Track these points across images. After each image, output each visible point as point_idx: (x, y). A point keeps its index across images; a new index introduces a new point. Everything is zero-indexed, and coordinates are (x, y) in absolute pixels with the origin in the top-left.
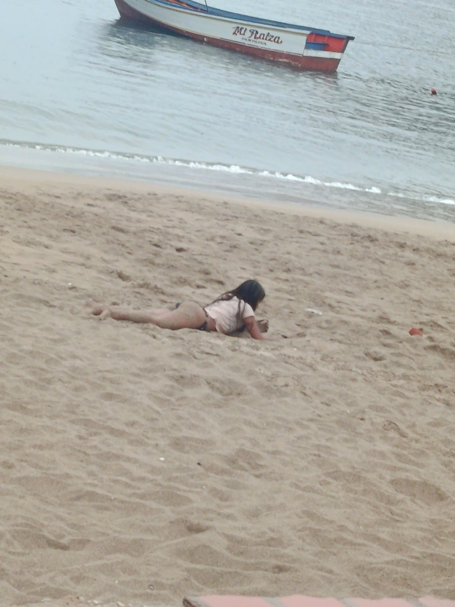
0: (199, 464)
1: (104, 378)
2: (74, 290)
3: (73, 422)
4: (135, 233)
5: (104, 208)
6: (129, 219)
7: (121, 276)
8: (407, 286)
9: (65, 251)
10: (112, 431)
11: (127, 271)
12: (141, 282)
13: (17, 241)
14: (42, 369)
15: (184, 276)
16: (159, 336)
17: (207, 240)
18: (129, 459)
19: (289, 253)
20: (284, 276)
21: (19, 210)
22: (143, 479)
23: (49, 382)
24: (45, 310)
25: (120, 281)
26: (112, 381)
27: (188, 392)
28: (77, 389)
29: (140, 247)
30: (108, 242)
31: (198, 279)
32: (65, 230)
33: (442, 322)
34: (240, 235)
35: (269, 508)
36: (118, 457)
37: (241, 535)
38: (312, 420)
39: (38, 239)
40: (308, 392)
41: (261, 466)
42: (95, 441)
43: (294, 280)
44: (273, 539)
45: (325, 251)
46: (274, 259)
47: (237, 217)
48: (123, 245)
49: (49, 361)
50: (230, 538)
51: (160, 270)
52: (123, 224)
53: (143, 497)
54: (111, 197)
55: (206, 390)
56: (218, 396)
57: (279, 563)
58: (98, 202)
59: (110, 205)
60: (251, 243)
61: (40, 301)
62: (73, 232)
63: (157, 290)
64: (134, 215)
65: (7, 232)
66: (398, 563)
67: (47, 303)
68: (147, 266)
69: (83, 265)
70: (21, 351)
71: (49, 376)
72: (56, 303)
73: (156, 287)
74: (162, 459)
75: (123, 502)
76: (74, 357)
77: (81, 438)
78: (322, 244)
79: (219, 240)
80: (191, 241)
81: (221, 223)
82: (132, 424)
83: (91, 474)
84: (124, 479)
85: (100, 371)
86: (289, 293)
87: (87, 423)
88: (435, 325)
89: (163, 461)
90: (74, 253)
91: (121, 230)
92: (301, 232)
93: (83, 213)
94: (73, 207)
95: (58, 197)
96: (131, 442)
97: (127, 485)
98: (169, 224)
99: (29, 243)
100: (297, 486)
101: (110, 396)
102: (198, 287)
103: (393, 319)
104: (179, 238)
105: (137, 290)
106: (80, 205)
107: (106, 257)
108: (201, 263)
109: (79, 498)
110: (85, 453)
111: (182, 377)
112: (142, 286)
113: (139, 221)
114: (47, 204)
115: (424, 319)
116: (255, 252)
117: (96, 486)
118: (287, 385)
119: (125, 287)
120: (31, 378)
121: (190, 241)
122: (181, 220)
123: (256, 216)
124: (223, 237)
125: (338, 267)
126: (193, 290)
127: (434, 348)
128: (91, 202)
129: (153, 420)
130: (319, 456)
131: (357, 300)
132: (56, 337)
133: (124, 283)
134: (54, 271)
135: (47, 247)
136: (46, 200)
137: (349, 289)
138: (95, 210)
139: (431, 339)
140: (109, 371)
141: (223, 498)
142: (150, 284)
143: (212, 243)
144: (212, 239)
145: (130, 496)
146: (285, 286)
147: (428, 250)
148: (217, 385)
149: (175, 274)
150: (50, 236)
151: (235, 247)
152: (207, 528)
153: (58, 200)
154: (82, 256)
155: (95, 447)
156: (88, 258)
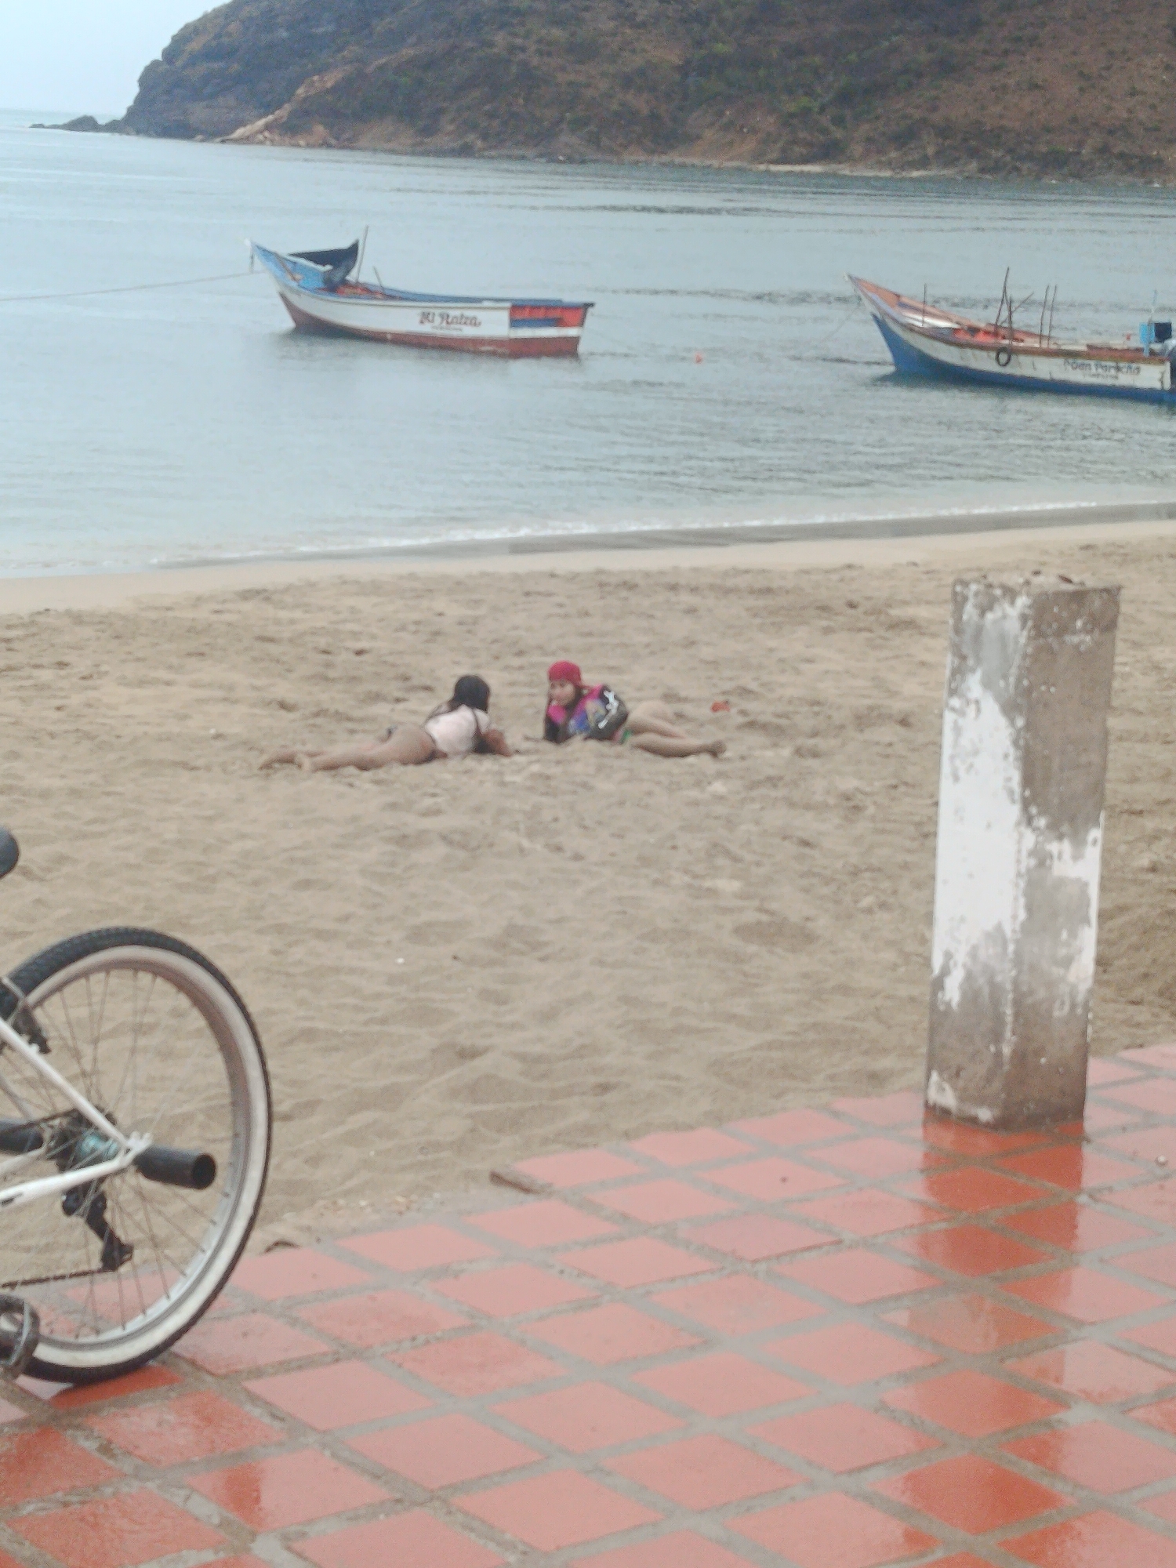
0: (455, 958)
1: (292, 860)
2: (220, 738)
3: (260, 932)
4: (291, 641)
5: (240, 612)
6: (277, 622)
7: (283, 706)
8: (693, 643)
9: (195, 685)
10: (320, 934)
11: (291, 697)
12: (315, 710)
13: (123, 682)
14: (200, 864)
15: (374, 688)
16: (357, 783)
17: (397, 630)
18: (352, 971)
19: (516, 628)
20: (516, 662)
21: (117, 637)
22: (378, 996)
23: (213, 879)
24: (185, 776)
25: (283, 713)
26: (305, 862)
27: (420, 856)
28: (256, 883)
29: (302, 659)
30: (255, 660)
31: (394, 689)
32: (189, 655)
33: (753, 686)
34: (440, 614)
35: (570, 1003)
36: (337, 970)
37: (537, 1049)
38: (604, 864)
39: (153, 674)
40: (588, 822)
41: (546, 944)
42: (298, 953)
43: (533, 665)
44: (583, 1047)
45: (566, 616)
46: (495, 641)
47: (431, 591)
48: (278, 661)
49: (206, 850)
50: (522, 1057)
51: (337, 687)
52: (271, 631)
53: (383, 1021)
54: (246, 595)
55: (441, 849)
56: (462, 855)
57: (601, 1079)
58: (228, 606)
59: (247, 606)
60: (460, 623)
61: (175, 764)
62: (202, 654)
63: (340, 717)
64: (283, 614)
65: (106, 673)
66: (770, 1046)
67: (186, 766)
68: (318, 684)
69: (225, 699)
70: (165, 842)
71: (211, 871)
72: (200, 762)
73: (337, 713)
74: (401, 961)
75: (356, 1034)
76: (243, 836)
77: (276, 952)
78: (561, 605)
79: (413, 628)
80: (373, 637)
81: (410, 603)
82: (346, 918)
83: (302, 1002)
84: (351, 1001)
85: (285, 850)
87: (280, 929)
88: (745, 692)
89: (404, 964)
90: (210, 685)
91: (271, 640)
92: (527, 594)
93: (210, 625)
94: (193, 620)
95: (168, 609)
96: (350, 946)
97: (357, 1009)
98: (337, 618)
99: (142, 683)
100: (601, 963)
101: (306, 884)
102: (398, 700)
103: (683, 694)
104: (355, 635)
105: (311, 721)
106: (203, 614)
107: (258, 682)
108: (393, 665)
109: (291, 1042)
110: (288, 974)
111: (404, 837)
112: (317, 715)
113: (292, 622)
114: (155, 622)
115: (728, 686)
116: (468, 636)
117: (312, 1018)
118: (556, 820)
119: (294, 721)
120: (185, 879)
122: (353, 610)
123: (459, 583)
124: (417, 623)
125: (590, 634)
126: (390, 706)
127: (752, 725)
128: (218, 607)
129: (375, 906)
130: (625, 913)
131: (626, 677)
132: (210, 813)
133: (291, 716)
134: (185, 717)
135: (168, 683)
136: (153, 615)
137: (612, 663)
138: (226, 617)
139: (743, 713)
140: (296, 848)
141: (501, 1000)
142: (327, 710)
143: (402, 634)
144: (403, 628)
145: (366, 1023)
146: (520, 677)
147: (712, 587)
148: (457, 837)
149: (361, 689)
150: (170, 667)
151: (437, 633)
152: (485, 1050)
153: (170, 614)
154: (221, 687)
155: (300, 962)
156: (231, 688)
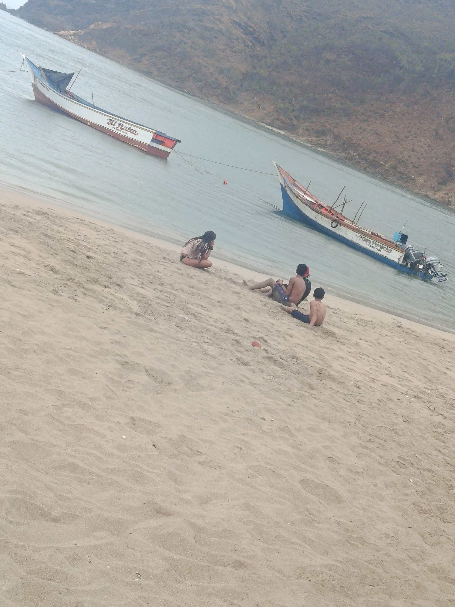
0: (154, 446)
1: (68, 355)
2: (22, 275)
3: (49, 392)
4: (58, 240)
5: (35, 219)
9: (12, 245)
10: (81, 405)
11: (56, 267)
12: (67, 277)
14: (20, 340)
15: (95, 277)
17: (106, 253)
22: (112, 455)
24: (11, 289)
25: (52, 272)
26: (74, 359)
28: (48, 362)
30: (41, 243)
31: (104, 280)
32: (11, 230)
35: (216, 496)
36: (90, 430)
37: (200, 522)
41: (202, 454)
42: (69, 412)
44: (226, 530)
48: (51, 248)
49: (24, 333)
50: (193, 526)
51: (78, 270)
52: (49, 233)
53: (114, 473)
54: (38, 213)
55: (145, 377)
56: (154, 383)
57: (239, 558)
58: (30, 214)
60: (134, 261)
61: (5, 281)
62: (17, 232)
63: (80, 285)
64: (55, 227)
67: (9, 283)
68: (69, 265)
69: (26, 257)
71: (26, 347)
72: (16, 284)
73: (78, 282)
74: (124, 437)
75: (99, 476)
79: (113, 255)
81: (112, 243)
83: (69, 444)
84: (97, 453)
85: (64, 348)
86: (166, 301)
87: (60, 394)
89: (125, 439)
90: (19, 247)
93: (21, 220)
94: (14, 215)
96: (97, 417)
97: (100, 459)
98: (79, 238)
101: (73, 372)
102: (105, 286)
104: (87, 249)
105: (65, 282)
106: (18, 213)
107: (41, 254)
108: (104, 269)
111: (126, 362)
112: (68, 280)
116: (138, 267)
117: (75, 457)
119: (57, 279)
121: (95, 252)
124: (116, 253)
126: (103, 289)
128: (25, 213)
129: (110, 398)
132: (26, 313)
133: (55, 276)
134: (6, 258)
138: (29, 219)
139: (266, 351)
140: (71, 349)
141: (178, 481)
144: (109, 253)
148: (152, 373)
151: (124, 261)
152: (173, 514)
154: (24, 250)
155: (70, 418)
156: (29, 253)
